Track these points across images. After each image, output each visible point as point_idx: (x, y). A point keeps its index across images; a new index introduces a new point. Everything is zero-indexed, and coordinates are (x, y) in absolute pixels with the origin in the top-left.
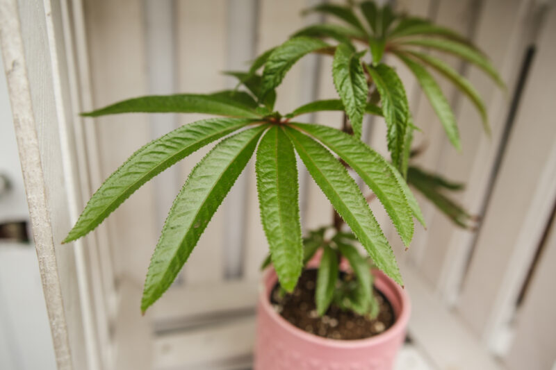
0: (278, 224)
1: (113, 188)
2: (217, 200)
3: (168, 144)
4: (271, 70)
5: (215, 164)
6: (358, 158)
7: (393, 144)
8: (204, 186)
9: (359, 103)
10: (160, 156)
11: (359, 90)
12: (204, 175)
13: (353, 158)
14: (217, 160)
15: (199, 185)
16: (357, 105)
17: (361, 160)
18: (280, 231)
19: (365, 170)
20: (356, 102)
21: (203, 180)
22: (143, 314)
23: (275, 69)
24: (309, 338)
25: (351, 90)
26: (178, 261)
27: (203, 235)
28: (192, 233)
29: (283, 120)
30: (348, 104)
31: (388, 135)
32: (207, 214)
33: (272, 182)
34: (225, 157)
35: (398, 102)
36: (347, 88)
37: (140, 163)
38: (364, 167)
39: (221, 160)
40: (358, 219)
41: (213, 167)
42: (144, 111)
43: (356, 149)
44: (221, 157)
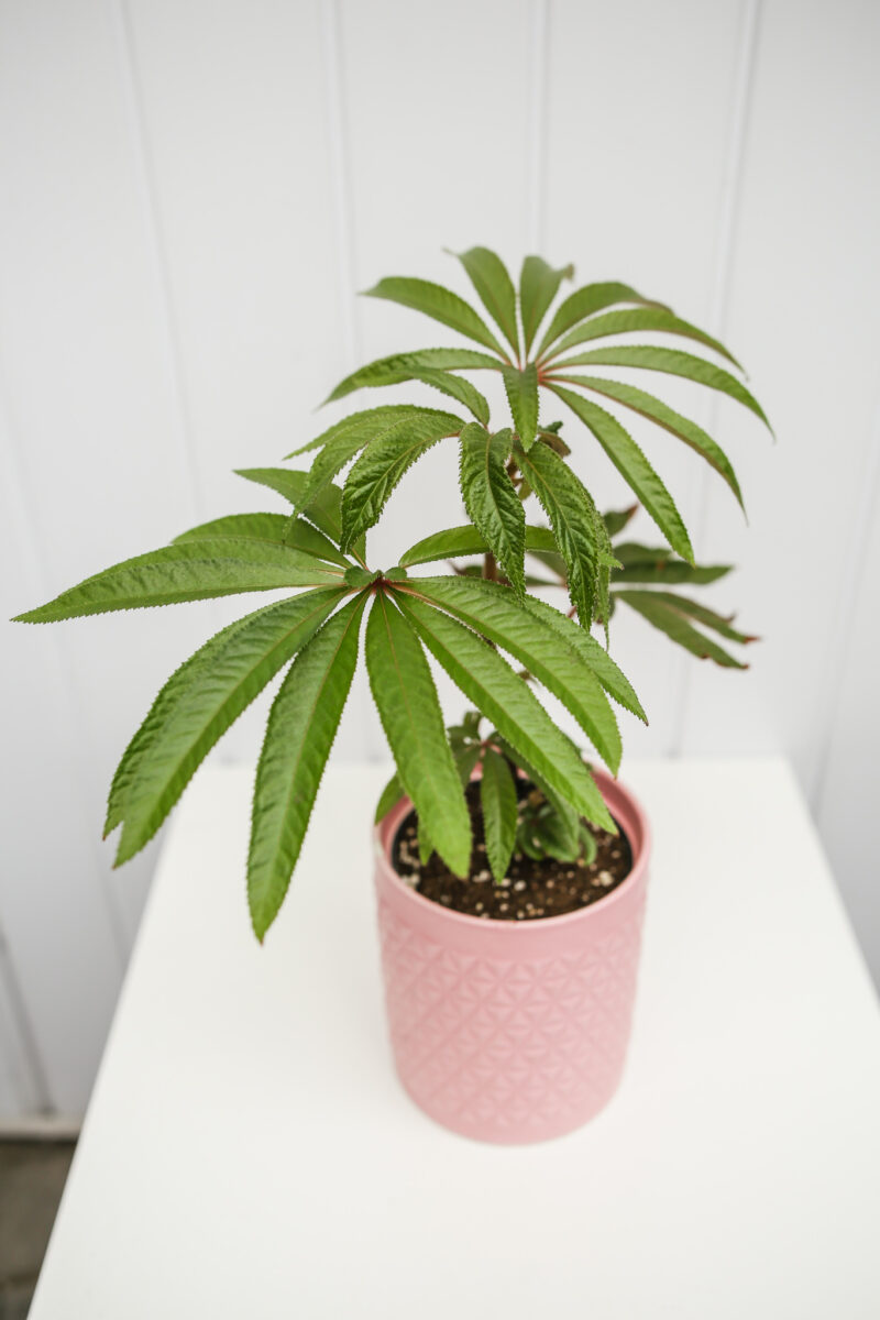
2: (321, 751)
6: (523, 635)
9: (514, 538)
11: (509, 515)
13: (516, 637)
16: (511, 542)
17: (529, 639)
19: (537, 657)
20: (509, 538)
22: (261, 943)
25: (496, 518)
26: (285, 858)
27: (313, 813)
28: (295, 813)
29: (388, 579)
30: (496, 546)
32: (310, 777)
36: (490, 515)
38: (535, 651)
40: (539, 743)
43: (518, 621)
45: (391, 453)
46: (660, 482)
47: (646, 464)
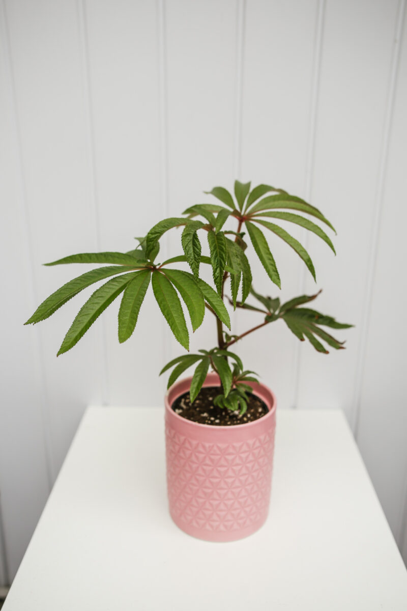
0: (127, 318)
1: (52, 300)
3: (83, 279)
4: (151, 239)
5: (107, 290)
7: (217, 280)
8: (99, 301)
9: (196, 256)
10: (78, 285)
11: (196, 249)
12: (100, 295)
14: (109, 288)
15: (96, 301)
16: (195, 258)
18: (128, 320)
20: (194, 256)
21: (99, 298)
22: (57, 356)
23: (153, 238)
24: (196, 424)
25: (192, 249)
29: (158, 267)
31: (214, 275)
33: (132, 299)
34: (114, 287)
35: (222, 255)
36: (190, 248)
37: (67, 288)
39: (111, 288)
41: (105, 292)
42: (72, 262)
44: (111, 286)
45: (166, 226)
46: (272, 256)
47: (268, 249)
